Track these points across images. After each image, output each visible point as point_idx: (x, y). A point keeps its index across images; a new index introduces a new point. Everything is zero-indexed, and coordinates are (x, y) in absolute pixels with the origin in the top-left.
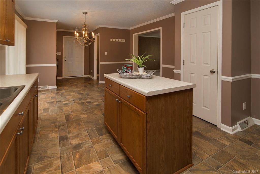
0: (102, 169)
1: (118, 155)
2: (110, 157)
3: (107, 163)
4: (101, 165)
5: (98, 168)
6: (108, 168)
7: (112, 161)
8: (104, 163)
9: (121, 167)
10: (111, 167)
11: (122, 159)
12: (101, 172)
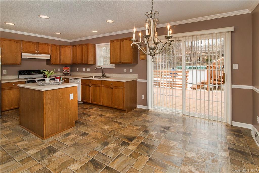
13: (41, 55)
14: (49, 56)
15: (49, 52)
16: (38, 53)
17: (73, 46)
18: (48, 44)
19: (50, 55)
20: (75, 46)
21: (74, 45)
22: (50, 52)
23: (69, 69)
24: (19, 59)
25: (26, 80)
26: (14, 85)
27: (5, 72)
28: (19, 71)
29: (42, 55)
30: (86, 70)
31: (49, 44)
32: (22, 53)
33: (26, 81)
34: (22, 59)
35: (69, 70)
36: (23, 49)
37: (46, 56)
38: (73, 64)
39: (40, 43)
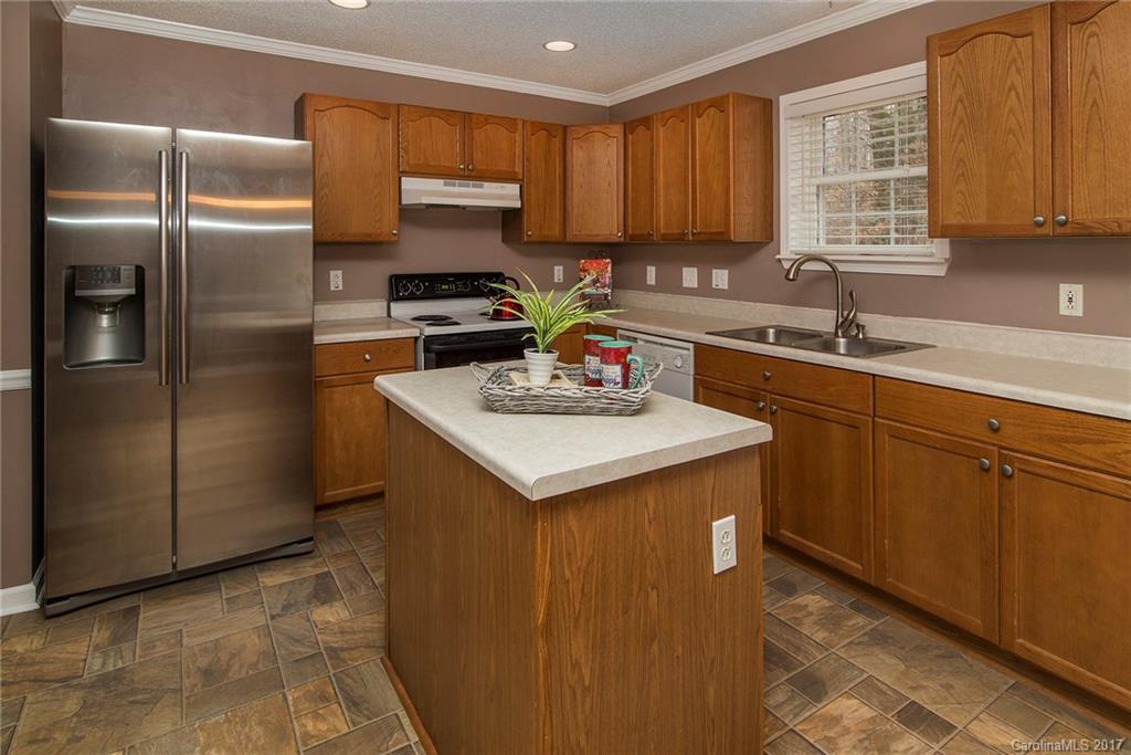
13: (481, 187)
14: (514, 189)
15: (514, 167)
16: (469, 178)
17: (629, 128)
18: (509, 124)
19: (518, 186)
20: (646, 122)
21: (633, 121)
22: (518, 169)
23: (609, 269)
24: (391, 214)
25: (416, 333)
26: (367, 356)
27: (336, 279)
28: (392, 277)
29: (486, 184)
30: (705, 280)
31: (515, 119)
32: (400, 178)
33: (416, 339)
34: (400, 209)
35: (609, 275)
36: (407, 152)
37: (504, 192)
38: (633, 237)
39: (474, 117)
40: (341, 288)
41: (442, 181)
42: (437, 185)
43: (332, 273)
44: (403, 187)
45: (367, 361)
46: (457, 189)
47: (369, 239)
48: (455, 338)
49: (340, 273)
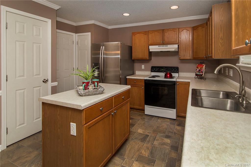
0: (135, 162)
1: (116, 161)
2: (122, 165)
3: (128, 163)
4: (133, 164)
5: (136, 164)
6: (132, 160)
7: (125, 161)
8: (130, 164)
9: (125, 155)
10: (130, 159)
11: (118, 157)
12: (137, 161)
40: (144, 68)
41: (158, 46)
42: (156, 47)
43: (142, 65)
44: (149, 48)
45: (135, 83)
46: (161, 47)
47: (142, 59)
48: (151, 81)
49: (144, 66)
